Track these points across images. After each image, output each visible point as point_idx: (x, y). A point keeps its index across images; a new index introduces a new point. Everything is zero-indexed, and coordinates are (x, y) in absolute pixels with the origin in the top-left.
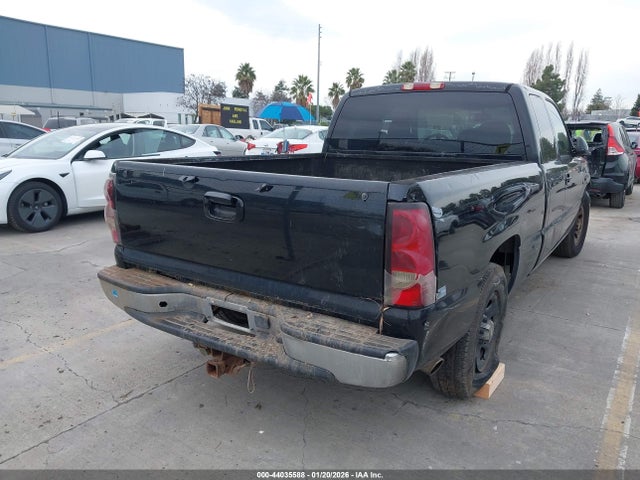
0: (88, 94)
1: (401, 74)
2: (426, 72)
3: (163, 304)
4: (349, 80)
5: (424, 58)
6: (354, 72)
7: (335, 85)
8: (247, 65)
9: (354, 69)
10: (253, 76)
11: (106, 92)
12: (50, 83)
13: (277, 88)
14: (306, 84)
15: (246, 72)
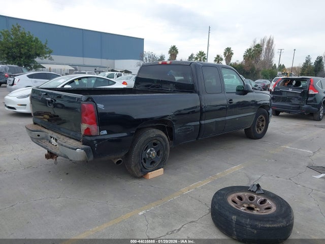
0: (99, 60)
1: (254, 50)
2: (269, 50)
3: (39, 136)
4: (225, 54)
5: (269, 42)
6: (228, 50)
7: (218, 56)
8: (174, 46)
9: (228, 48)
10: (177, 52)
11: (107, 59)
12: (83, 55)
13: (190, 58)
14: (203, 55)
15: (174, 50)
